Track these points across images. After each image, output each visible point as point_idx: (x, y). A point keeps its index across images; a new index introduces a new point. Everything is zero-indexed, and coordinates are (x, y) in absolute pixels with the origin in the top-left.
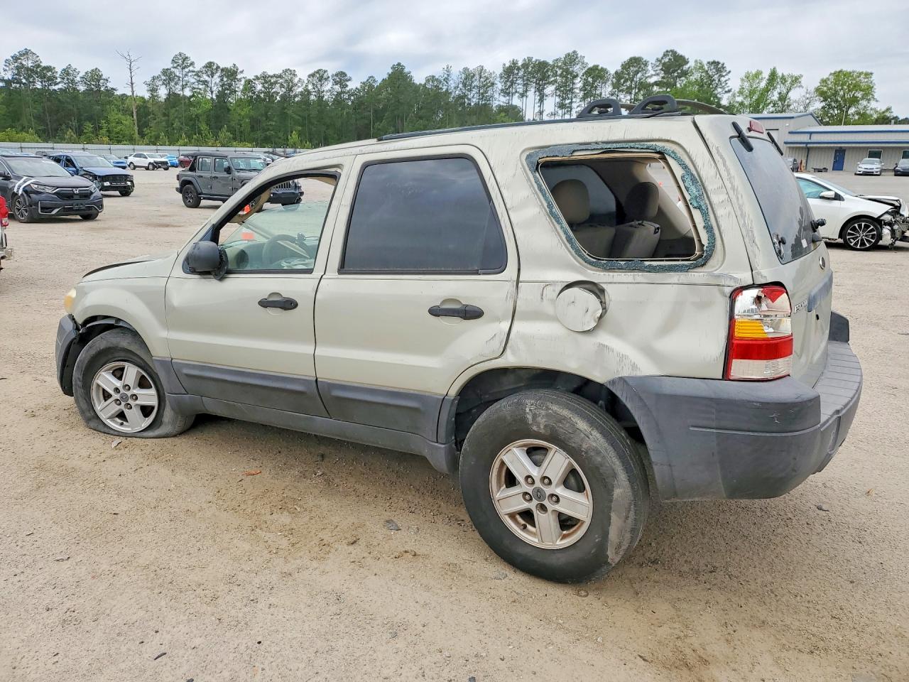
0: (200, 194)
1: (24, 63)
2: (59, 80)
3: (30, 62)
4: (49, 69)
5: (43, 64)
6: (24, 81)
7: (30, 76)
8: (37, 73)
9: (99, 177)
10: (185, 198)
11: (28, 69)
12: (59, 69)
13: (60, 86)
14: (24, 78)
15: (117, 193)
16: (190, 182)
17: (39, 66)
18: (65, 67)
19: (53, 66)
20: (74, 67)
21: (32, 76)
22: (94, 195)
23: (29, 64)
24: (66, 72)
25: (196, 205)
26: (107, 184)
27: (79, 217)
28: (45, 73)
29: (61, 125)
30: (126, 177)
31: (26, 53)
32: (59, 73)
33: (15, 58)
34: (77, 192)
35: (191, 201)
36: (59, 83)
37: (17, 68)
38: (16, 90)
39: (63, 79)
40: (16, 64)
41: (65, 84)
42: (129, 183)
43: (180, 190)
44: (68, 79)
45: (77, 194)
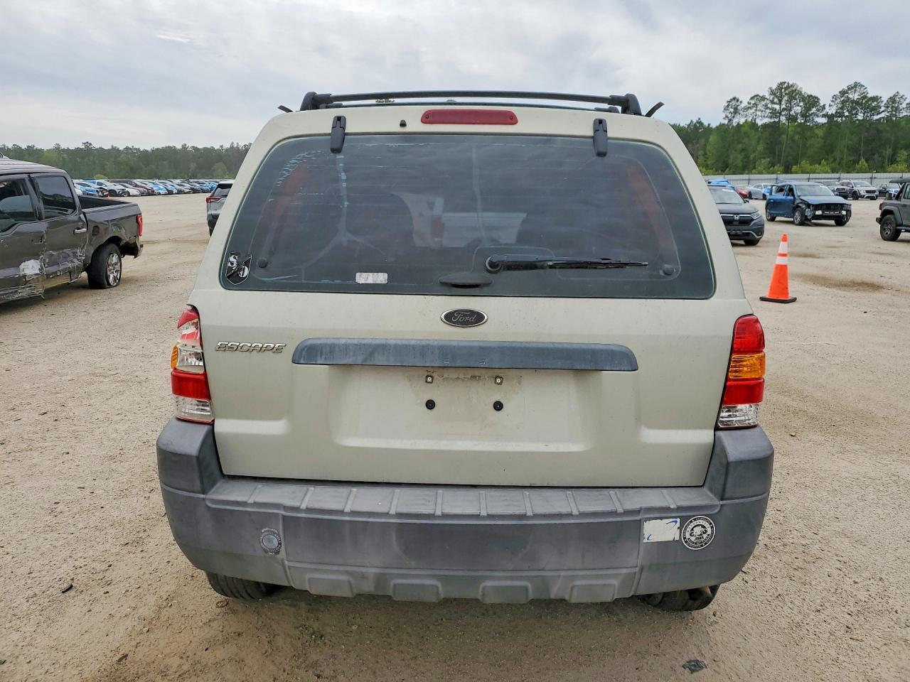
0: (900, 225)
1: (850, 96)
2: (883, 109)
3: (856, 94)
4: (875, 99)
5: (869, 96)
6: (846, 114)
7: (853, 108)
8: (861, 104)
9: (813, 205)
10: (882, 230)
11: (853, 102)
12: (885, 99)
13: (883, 115)
14: (848, 111)
15: (833, 222)
16: (891, 212)
17: (865, 97)
18: (892, 95)
19: (879, 95)
20: (901, 94)
21: (856, 108)
22: (754, 221)
23: (855, 96)
24: (893, 100)
25: (894, 237)
26: (819, 213)
27: (742, 242)
28: (869, 104)
29: (874, 155)
30: (841, 206)
31: (856, 86)
32: (885, 102)
33: (843, 93)
34: (737, 218)
35: (889, 233)
36: (883, 111)
37: (843, 102)
38: (837, 123)
39: (888, 107)
40: (842, 99)
41: (888, 112)
42: (844, 213)
43: (880, 221)
44: (892, 107)
45: (737, 220)
